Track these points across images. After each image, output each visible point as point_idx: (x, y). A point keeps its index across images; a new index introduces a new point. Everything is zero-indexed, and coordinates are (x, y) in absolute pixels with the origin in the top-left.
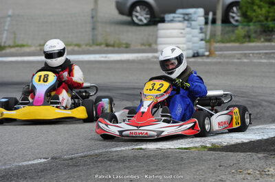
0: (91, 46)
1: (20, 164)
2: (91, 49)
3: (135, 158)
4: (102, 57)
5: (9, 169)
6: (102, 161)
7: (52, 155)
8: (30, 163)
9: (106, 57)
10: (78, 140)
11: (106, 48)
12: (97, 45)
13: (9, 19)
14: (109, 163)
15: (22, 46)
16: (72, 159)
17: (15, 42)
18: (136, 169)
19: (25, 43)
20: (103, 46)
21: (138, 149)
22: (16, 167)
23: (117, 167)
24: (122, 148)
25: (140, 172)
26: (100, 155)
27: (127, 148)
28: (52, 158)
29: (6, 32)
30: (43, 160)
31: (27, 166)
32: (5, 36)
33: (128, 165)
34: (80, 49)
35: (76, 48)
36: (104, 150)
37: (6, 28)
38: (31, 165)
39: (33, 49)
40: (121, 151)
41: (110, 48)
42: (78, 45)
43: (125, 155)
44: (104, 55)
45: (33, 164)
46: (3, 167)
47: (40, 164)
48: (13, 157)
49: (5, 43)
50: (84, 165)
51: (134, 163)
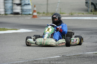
0: (87, 14)
1: (50, 58)
2: (88, 15)
3: (94, 57)
4: (91, 18)
5: (45, 59)
6: (81, 58)
7: (63, 54)
8: (54, 57)
9: (92, 18)
10: (74, 49)
11: (93, 15)
12: (90, 14)
13: (59, 4)
14: (83, 58)
15: (63, 13)
16: (70, 56)
17: (60, 12)
18: (93, 61)
19: (64, 12)
20: (92, 14)
21: (96, 53)
22: (48, 59)
23: (86, 60)
24: (90, 53)
25: (94, 62)
26: (81, 55)
27: (92, 53)
28: (62, 56)
29: (57, 8)
30: (59, 56)
31: (52, 58)
32: (57, 10)
33: (90, 59)
34: (84, 15)
35: (82, 15)
36: (83, 53)
37: (58, 7)
38: (54, 58)
39: (66, 15)
40: (89, 54)
41: (95, 15)
42: (83, 14)
43: (90, 55)
44: (92, 17)
45: (55, 58)
46: (43, 59)
47: (57, 58)
48: (48, 55)
49: (57, 12)
50: (74, 59)
51: (93, 59)
